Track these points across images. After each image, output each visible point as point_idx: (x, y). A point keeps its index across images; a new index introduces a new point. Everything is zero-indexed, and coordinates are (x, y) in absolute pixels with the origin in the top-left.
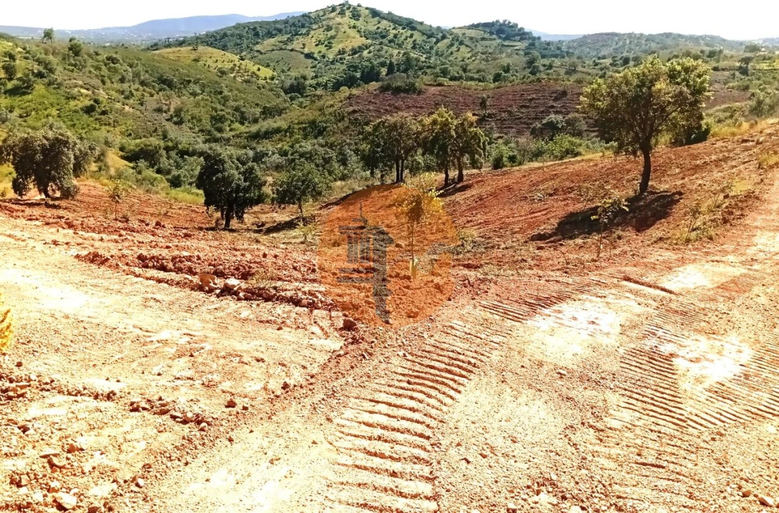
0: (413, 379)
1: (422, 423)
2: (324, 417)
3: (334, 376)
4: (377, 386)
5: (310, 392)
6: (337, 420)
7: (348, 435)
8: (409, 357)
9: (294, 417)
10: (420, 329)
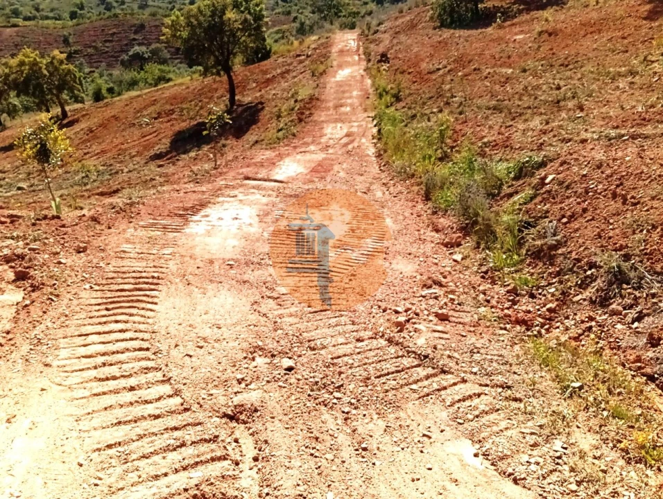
0: (110, 305)
1: (136, 339)
2: (41, 365)
3: (31, 326)
4: (79, 322)
5: (13, 348)
6: (55, 363)
7: (73, 372)
8: (96, 288)
9: (9, 375)
10: (95, 261)
